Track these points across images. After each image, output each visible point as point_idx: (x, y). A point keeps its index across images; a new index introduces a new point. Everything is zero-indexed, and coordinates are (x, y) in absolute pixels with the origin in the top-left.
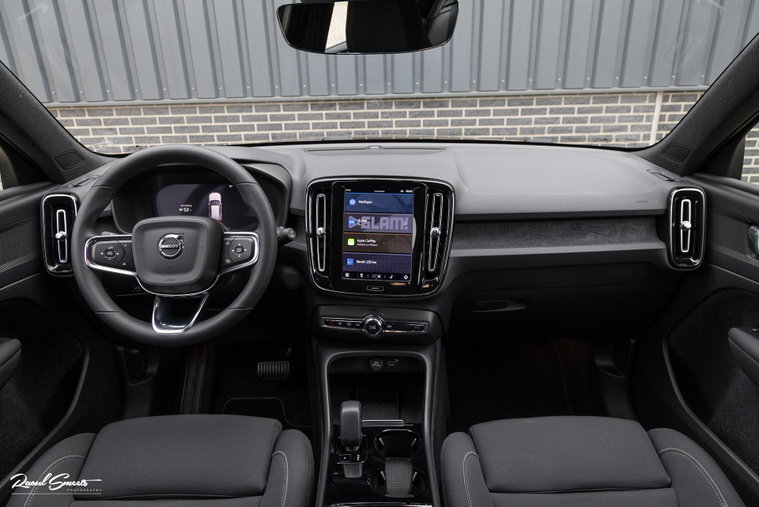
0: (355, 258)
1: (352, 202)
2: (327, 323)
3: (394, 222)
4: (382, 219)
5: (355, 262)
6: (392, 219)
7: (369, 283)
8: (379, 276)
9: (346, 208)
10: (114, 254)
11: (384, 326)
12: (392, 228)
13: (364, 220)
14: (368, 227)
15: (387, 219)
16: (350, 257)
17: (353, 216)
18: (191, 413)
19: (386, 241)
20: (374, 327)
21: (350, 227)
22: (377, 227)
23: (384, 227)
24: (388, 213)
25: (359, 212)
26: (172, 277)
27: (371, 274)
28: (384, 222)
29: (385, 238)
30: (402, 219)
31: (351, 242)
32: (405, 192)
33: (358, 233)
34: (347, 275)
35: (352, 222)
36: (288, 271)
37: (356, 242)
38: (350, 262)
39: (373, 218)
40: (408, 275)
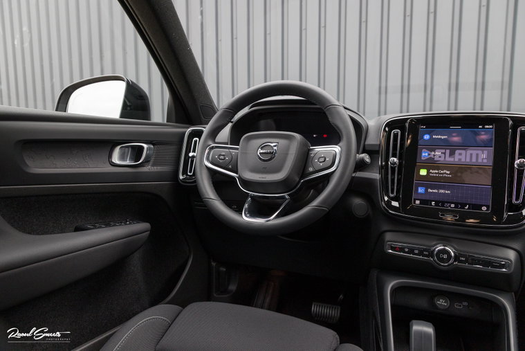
0: (427, 187)
1: (427, 137)
2: (392, 248)
3: (471, 154)
4: (457, 152)
5: (426, 190)
6: (469, 152)
7: (442, 211)
8: (453, 206)
9: (420, 142)
10: (225, 158)
11: (457, 258)
12: (468, 160)
13: (438, 153)
14: (442, 159)
15: (463, 152)
16: (422, 185)
17: (427, 149)
18: (262, 308)
19: (462, 173)
20: (445, 256)
21: (423, 159)
22: (452, 159)
23: (460, 160)
24: (464, 146)
25: (432, 146)
26: (264, 176)
27: (443, 203)
28: (460, 154)
29: (460, 169)
30: (480, 152)
31: (423, 172)
32: (483, 128)
33: (430, 164)
34: (418, 202)
35: (425, 154)
36: (357, 201)
37: (428, 172)
38: (421, 190)
39: (448, 151)
40: (488, 207)
